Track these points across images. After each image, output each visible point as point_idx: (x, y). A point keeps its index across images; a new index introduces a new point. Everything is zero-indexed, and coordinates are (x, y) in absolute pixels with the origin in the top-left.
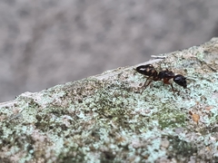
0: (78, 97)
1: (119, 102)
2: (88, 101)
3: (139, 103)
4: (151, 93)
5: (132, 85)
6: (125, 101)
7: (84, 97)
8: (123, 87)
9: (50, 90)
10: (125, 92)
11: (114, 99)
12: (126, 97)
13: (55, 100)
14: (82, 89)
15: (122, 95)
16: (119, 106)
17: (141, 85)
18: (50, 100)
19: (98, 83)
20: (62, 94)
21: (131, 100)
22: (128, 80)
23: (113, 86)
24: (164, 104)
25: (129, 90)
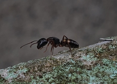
0: (38, 73)
1: (74, 78)
2: (47, 76)
3: (91, 78)
4: (101, 70)
5: (85, 63)
6: (79, 77)
7: (44, 73)
8: (77, 65)
9: (14, 67)
10: (79, 69)
11: (70, 75)
12: (80, 73)
13: (19, 76)
14: (42, 66)
15: (76, 72)
16: (74, 81)
17: (92, 63)
18: (15, 76)
19: (56, 61)
20: (25, 70)
21: (85, 76)
22: (82, 59)
23: (68, 64)
24: (113, 80)
25: (82, 67)
